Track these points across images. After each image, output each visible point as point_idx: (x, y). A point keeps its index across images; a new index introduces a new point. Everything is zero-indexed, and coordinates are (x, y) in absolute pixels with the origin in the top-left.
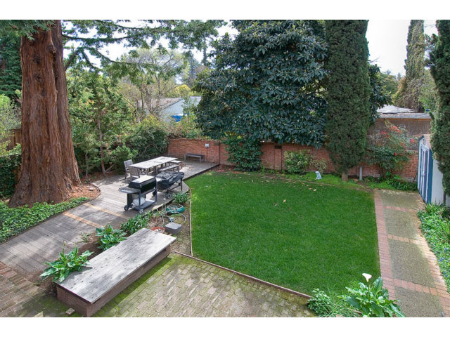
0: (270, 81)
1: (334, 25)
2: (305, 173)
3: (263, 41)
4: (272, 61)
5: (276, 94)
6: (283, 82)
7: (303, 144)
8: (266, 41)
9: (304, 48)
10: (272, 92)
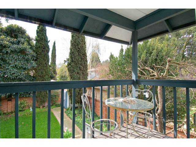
0: (11, 66)
1: (39, 47)
2: (24, 110)
3: (9, 46)
4: (12, 57)
5: (15, 73)
6: (19, 68)
7: (25, 96)
8: (10, 47)
9: (28, 54)
10: (13, 72)
